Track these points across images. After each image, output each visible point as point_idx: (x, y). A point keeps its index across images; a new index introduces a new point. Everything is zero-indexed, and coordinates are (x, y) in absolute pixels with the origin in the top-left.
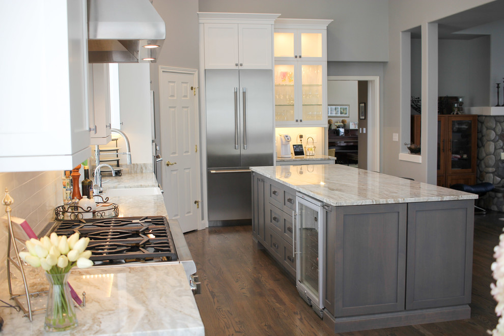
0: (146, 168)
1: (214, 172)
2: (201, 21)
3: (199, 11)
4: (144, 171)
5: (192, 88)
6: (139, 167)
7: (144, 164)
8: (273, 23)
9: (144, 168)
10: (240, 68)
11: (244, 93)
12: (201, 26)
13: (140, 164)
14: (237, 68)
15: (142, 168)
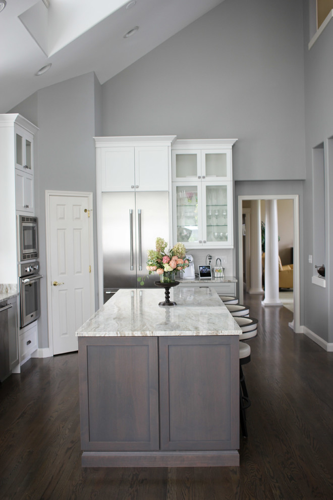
0: (11, 289)
1: (110, 293)
2: (97, 146)
3: (96, 136)
4: (9, 292)
5: (86, 210)
6: (5, 287)
7: (9, 284)
8: (170, 145)
9: (9, 288)
10: (137, 190)
11: (140, 215)
12: (98, 151)
13: (6, 285)
14: (133, 190)
15: (7, 288)
